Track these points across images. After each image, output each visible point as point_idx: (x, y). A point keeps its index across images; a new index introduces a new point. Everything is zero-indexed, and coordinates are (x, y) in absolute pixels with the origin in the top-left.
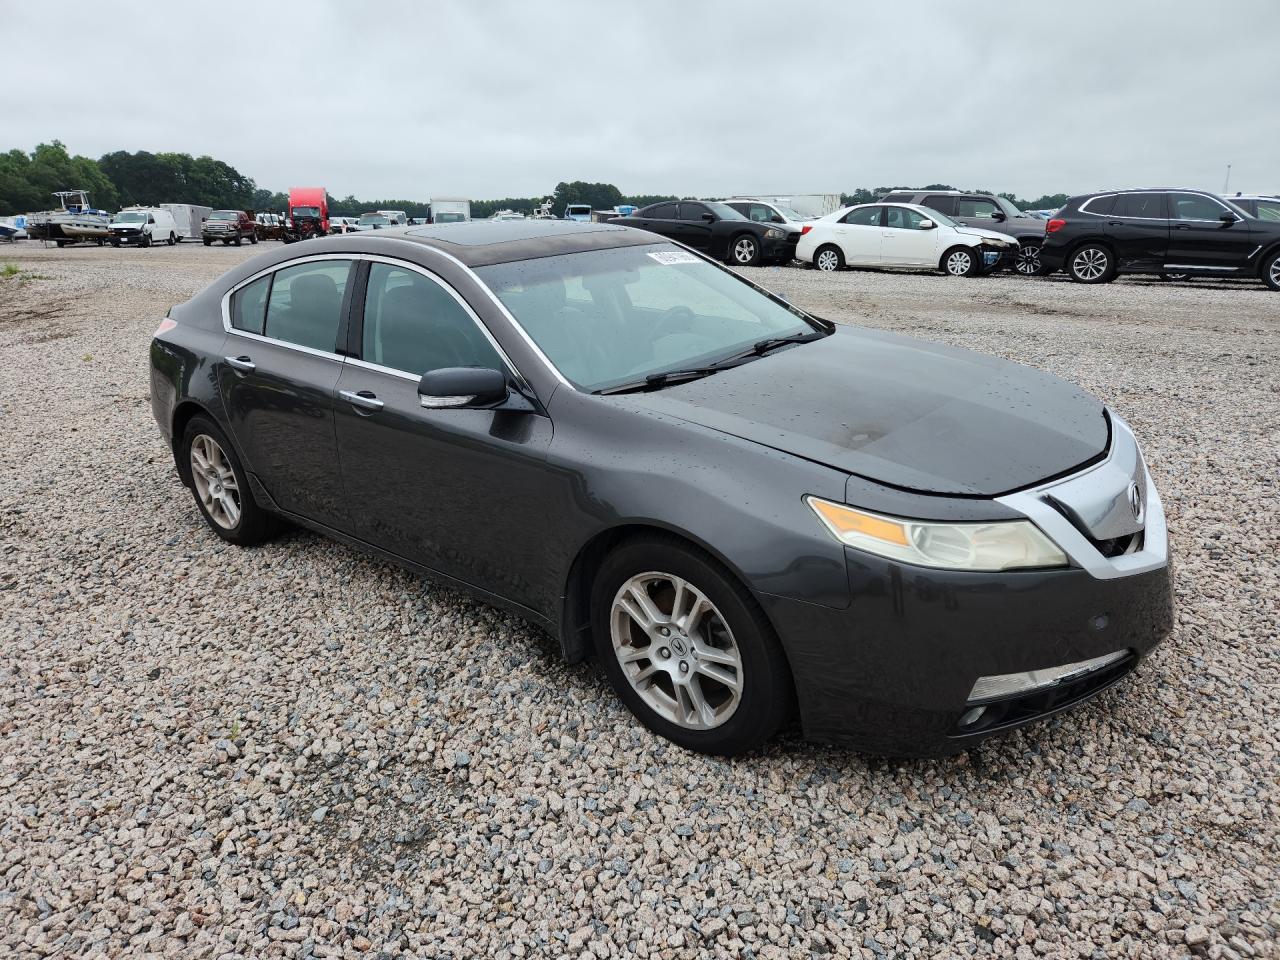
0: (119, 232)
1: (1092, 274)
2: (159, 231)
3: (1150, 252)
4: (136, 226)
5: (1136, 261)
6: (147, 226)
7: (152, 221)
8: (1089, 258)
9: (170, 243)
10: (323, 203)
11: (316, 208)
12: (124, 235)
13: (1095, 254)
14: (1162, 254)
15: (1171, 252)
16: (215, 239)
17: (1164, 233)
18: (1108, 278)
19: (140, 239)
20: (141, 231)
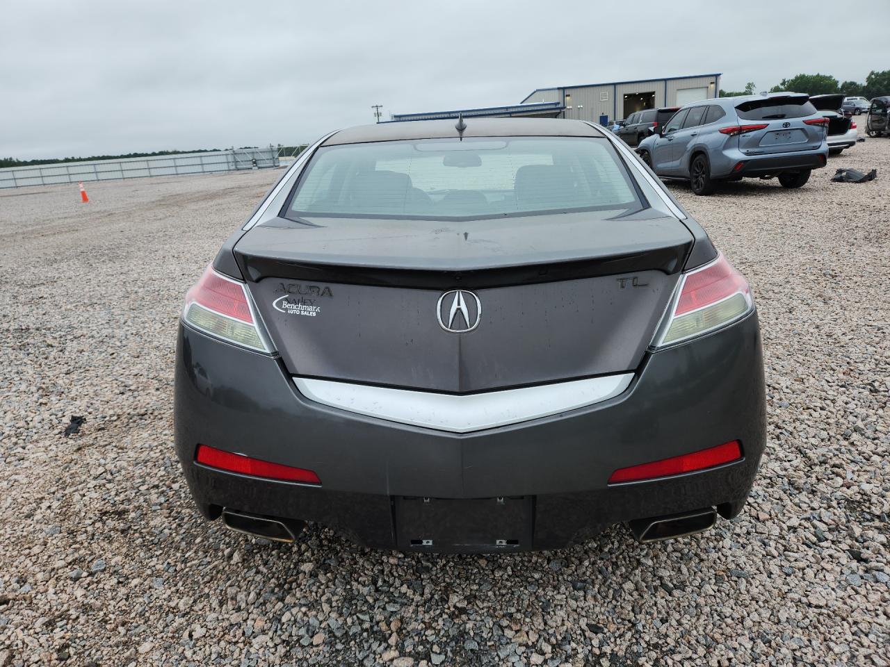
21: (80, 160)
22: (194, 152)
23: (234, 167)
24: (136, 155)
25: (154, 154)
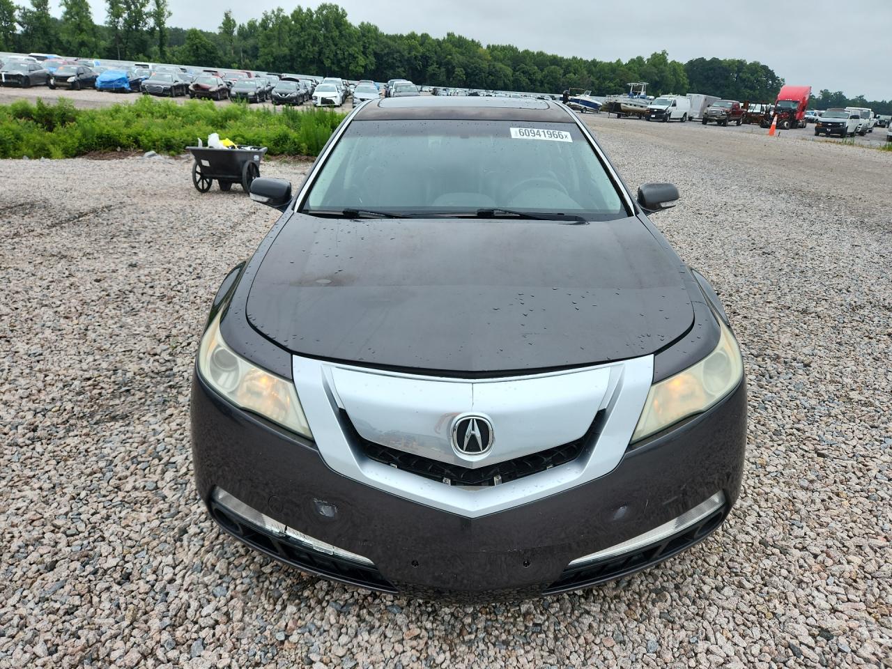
0: (652, 111)
2: (676, 113)
4: (663, 107)
6: (670, 108)
7: (674, 105)
9: (682, 120)
10: (804, 98)
11: (797, 102)
12: (654, 113)
16: (711, 121)
19: (662, 116)
20: (665, 111)
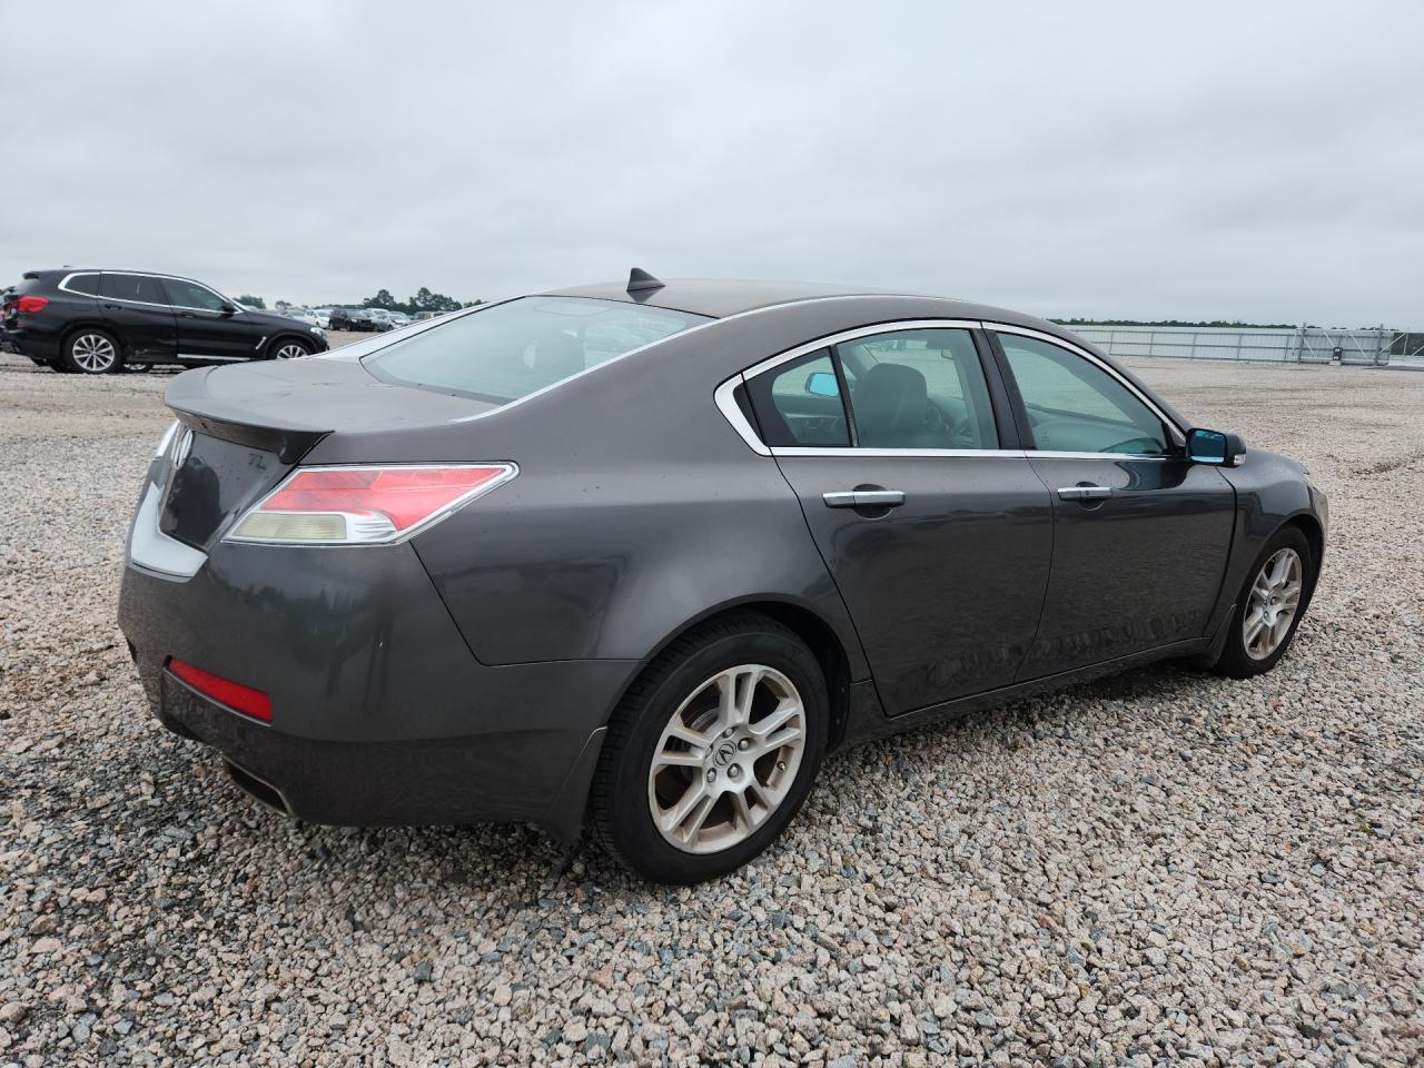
1: (99, 365)
3: (160, 340)
5: (146, 350)
8: (90, 344)
13: (97, 341)
14: (174, 343)
15: (183, 342)
17: (171, 321)
18: (117, 369)
21: (1092, 323)
22: (1272, 327)
23: (1295, 358)
24: (1174, 324)
25: (1203, 325)
